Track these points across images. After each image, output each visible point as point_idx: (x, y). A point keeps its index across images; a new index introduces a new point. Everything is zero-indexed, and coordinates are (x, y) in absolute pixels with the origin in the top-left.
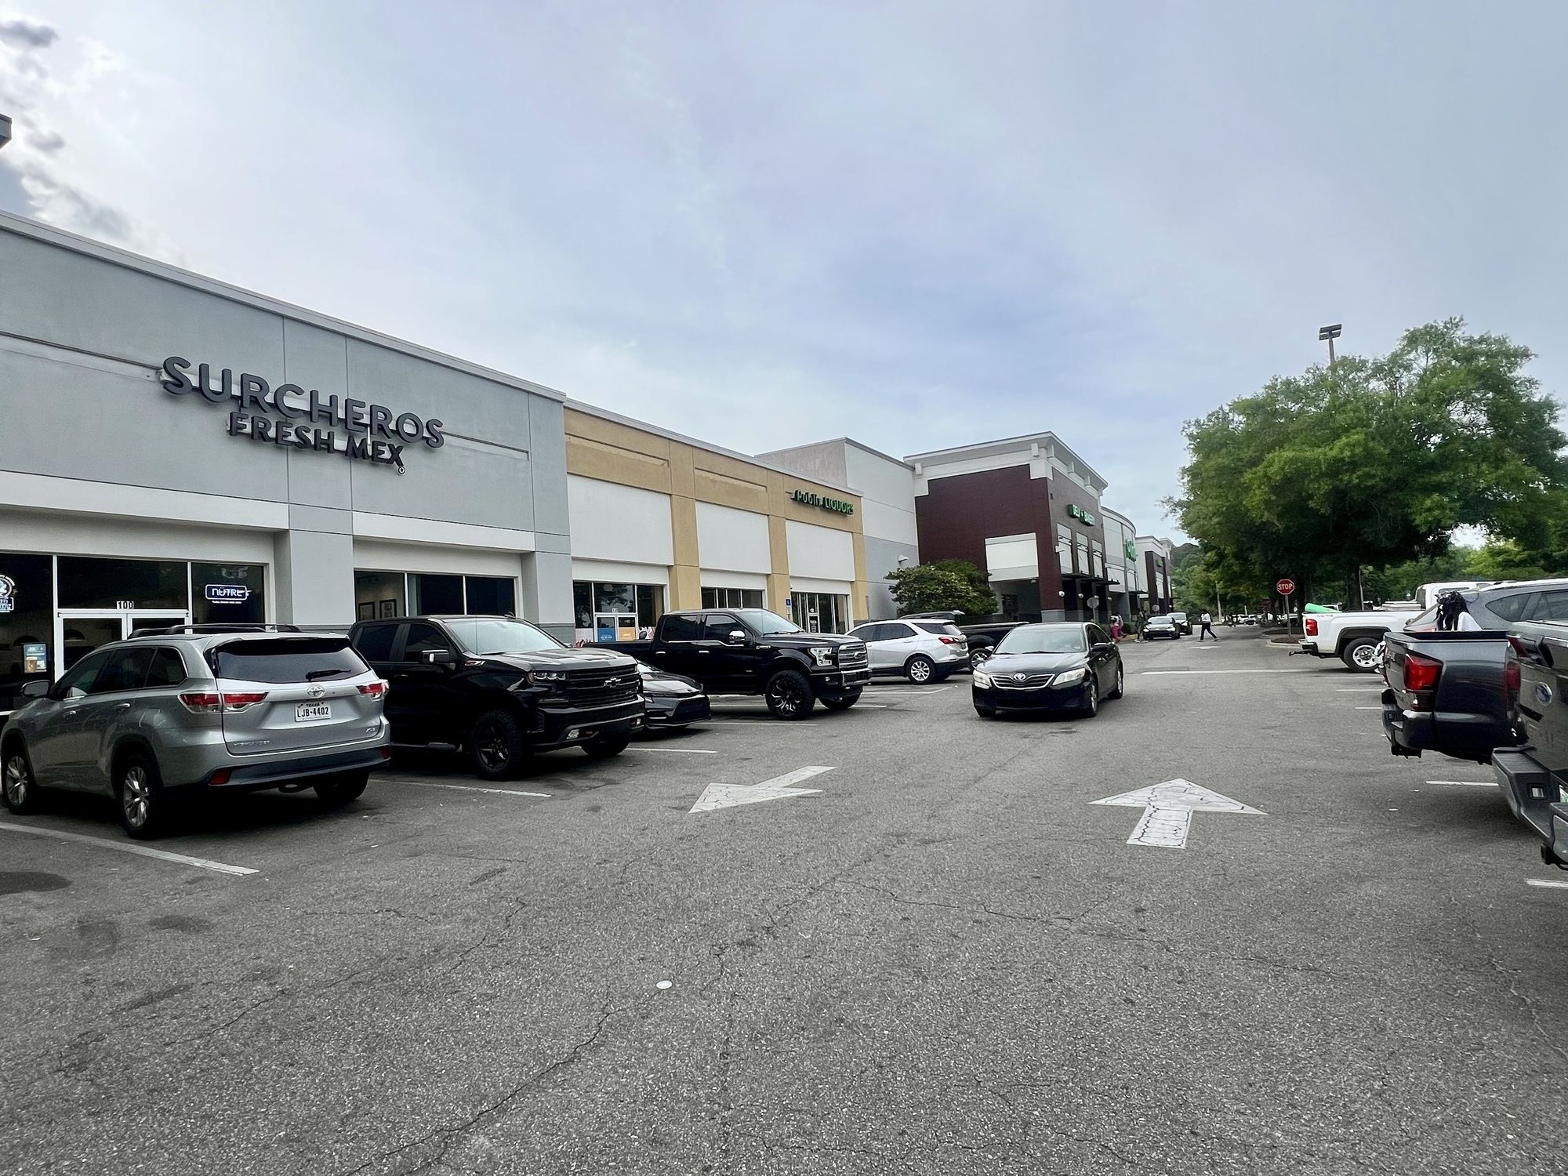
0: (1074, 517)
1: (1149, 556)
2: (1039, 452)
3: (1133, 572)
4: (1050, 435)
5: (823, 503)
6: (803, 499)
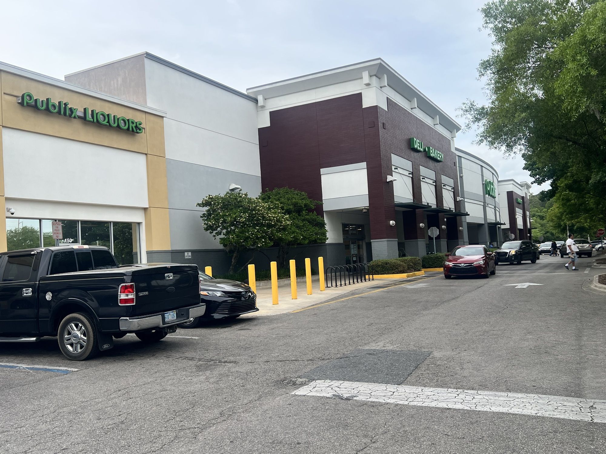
0: (416, 151)
1: (510, 194)
2: (370, 80)
3: (493, 207)
4: (379, 61)
5: (82, 115)
6: (39, 105)
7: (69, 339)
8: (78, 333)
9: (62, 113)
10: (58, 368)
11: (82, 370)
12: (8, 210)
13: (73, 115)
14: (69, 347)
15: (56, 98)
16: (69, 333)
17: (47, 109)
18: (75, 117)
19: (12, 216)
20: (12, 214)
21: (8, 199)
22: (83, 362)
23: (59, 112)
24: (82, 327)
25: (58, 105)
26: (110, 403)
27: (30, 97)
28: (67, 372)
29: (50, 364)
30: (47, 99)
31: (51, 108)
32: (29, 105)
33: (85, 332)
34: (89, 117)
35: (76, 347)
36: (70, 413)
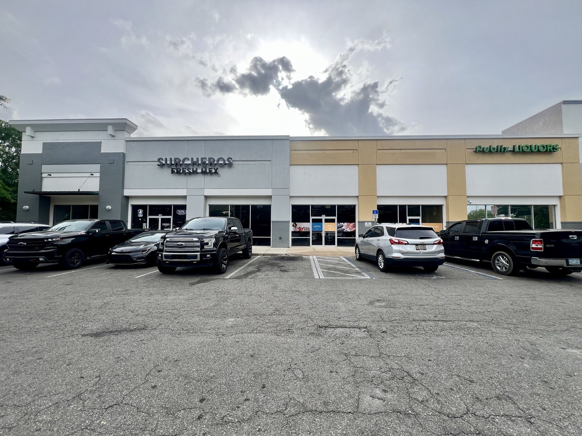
5: (512, 149)
6: (485, 150)
7: (498, 264)
8: (504, 262)
9: (499, 151)
10: (491, 276)
11: (505, 280)
12: (468, 202)
13: (506, 151)
14: (498, 267)
15: (495, 144)
16: (498, 261)
17: (490, 151)
18: (507, 152)
19: (470, 204)
20: (470, 203)
21: (468, 197)
22: (507, 276)
23: (497, 151)
24: (506, 258)
25: (496, 147)
26: (521, 299)
27: (480, 147)
28: (496, 279)
29: (487, 273)
30: (490, 146)
31: (492, 150)
32: (479, 151)
33: (508, 261)
34: (517, 149)
35: (502, 268)
36: (494, 297)
